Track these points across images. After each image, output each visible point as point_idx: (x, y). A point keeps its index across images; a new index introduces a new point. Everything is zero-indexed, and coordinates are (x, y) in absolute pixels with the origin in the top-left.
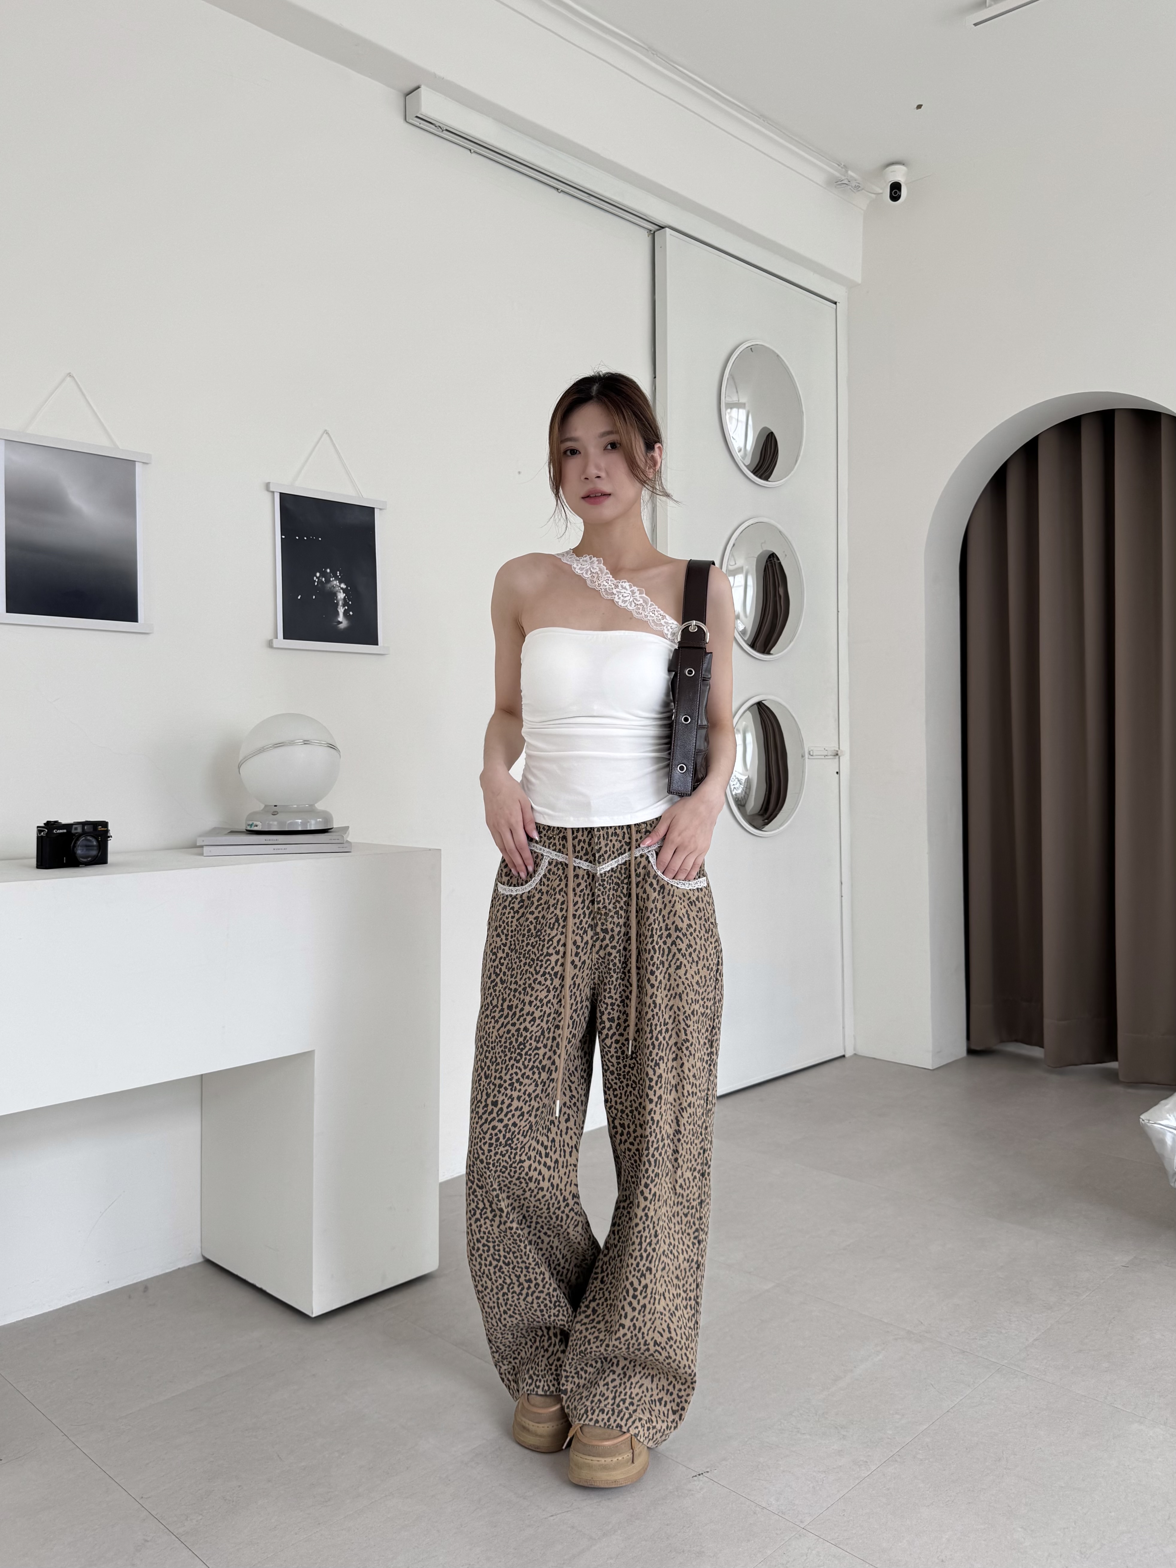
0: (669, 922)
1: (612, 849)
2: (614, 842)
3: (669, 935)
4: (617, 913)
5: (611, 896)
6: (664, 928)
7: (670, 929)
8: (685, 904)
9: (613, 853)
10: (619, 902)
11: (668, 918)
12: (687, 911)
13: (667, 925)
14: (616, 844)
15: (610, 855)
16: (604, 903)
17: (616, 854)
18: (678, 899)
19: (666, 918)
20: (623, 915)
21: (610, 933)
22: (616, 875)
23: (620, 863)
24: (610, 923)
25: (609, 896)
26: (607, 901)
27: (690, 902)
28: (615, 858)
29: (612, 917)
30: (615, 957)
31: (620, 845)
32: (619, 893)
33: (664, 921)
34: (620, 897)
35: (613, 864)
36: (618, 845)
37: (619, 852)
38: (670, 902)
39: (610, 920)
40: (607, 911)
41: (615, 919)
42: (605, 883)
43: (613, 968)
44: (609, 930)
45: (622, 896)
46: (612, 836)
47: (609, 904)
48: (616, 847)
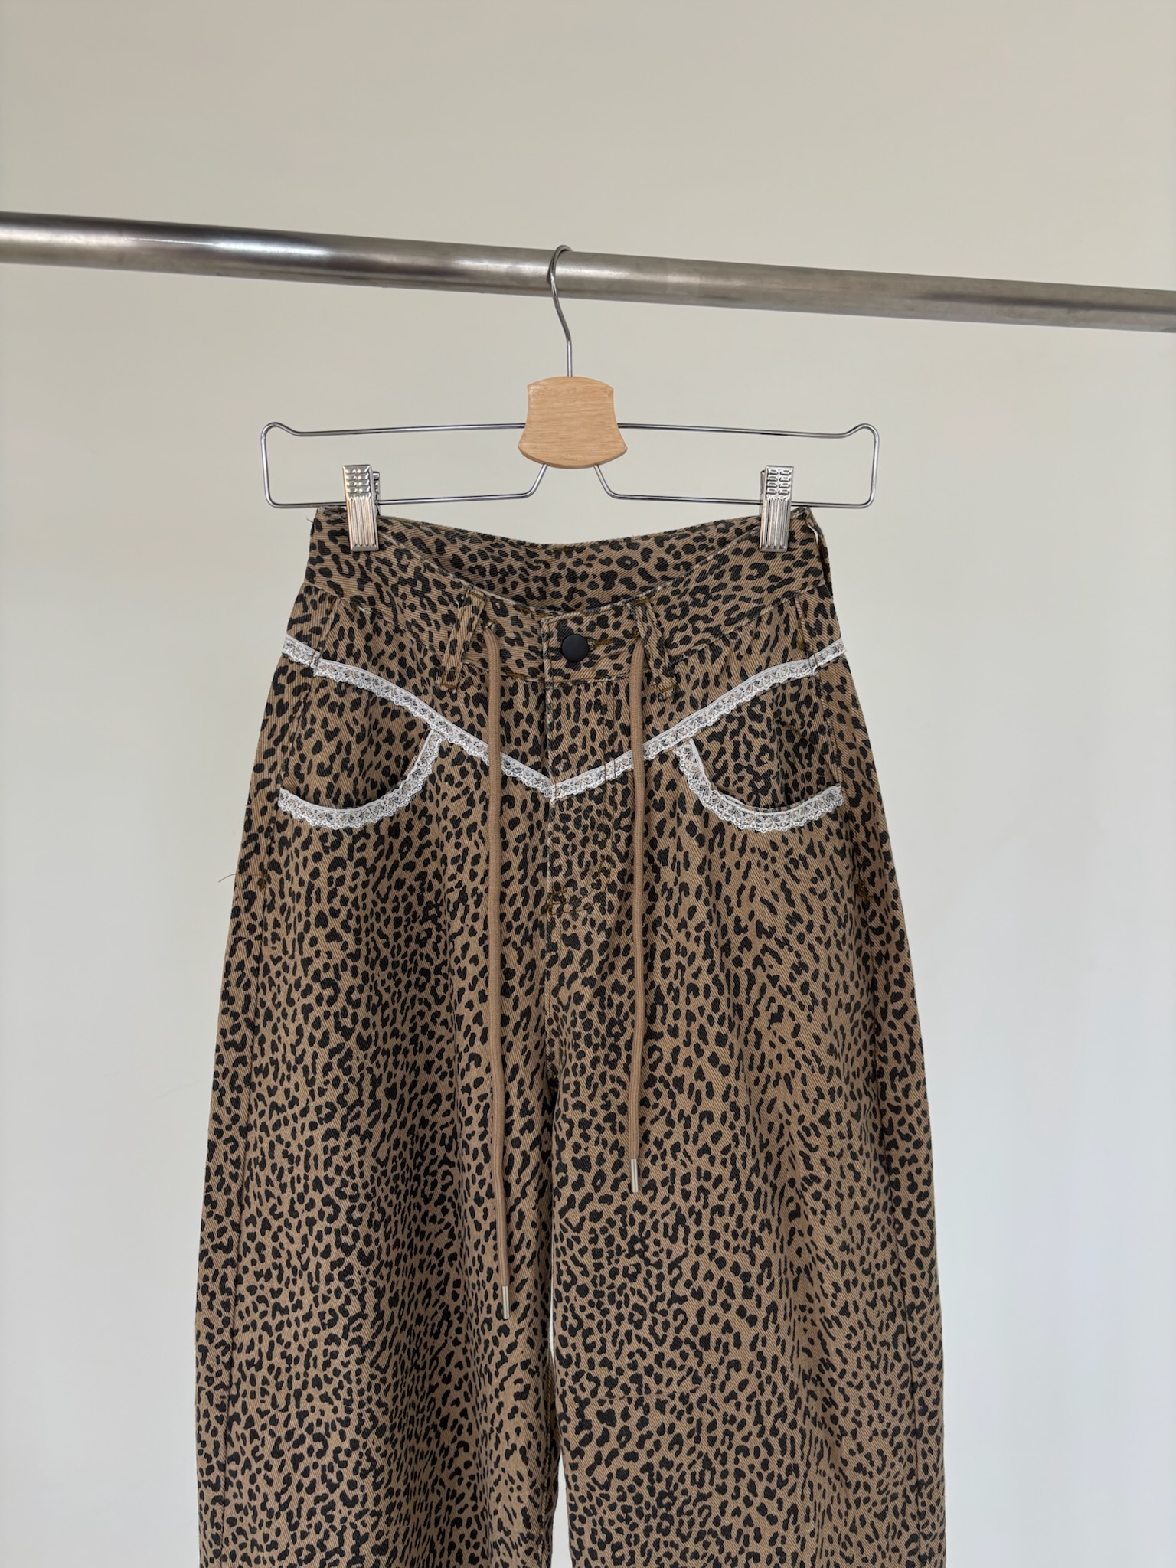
0: (742, 913)
1: (589, 743)
2: (593, 724)
3: (746, 944)
4: (600, 898)
5: (587, 857)
6: (731, 927)
7: (746, 929)
8: (779, 866)
9: (593, 752)
10: (607, 873)
11: (739, 904)
12: (784, 884)
13: (738, 920)
14: (598, 729)
15: (584, 758)
16: (569, 872)
17: (600, 754)
18: (756, 857)
19: (734, 903)
20: (616, 903)
21: (584, 947)
22: (600, 807)
23: (610, 777)
24: (584, 922)
25: (581, 856)
26: (576, 868)
27: (792, 861)
28: (598, 764)
29: (589, 908)
30: (590, 1006)
31: (608, 733)
32: (608, 850)
33: (730, 911)
34: (609, 859)
35: (590, 780)
36: (603, 733)
37: (609, 749)
38: (737, 866)
39: (583, 914)
40: (578, 893)
41: (596, 914)
42: (571, 824)
43: (584, 1034)
44: (581, 940)
45: (614, 857)
46: (588, 710)
47: (583, 875)
48: (599, 738)
